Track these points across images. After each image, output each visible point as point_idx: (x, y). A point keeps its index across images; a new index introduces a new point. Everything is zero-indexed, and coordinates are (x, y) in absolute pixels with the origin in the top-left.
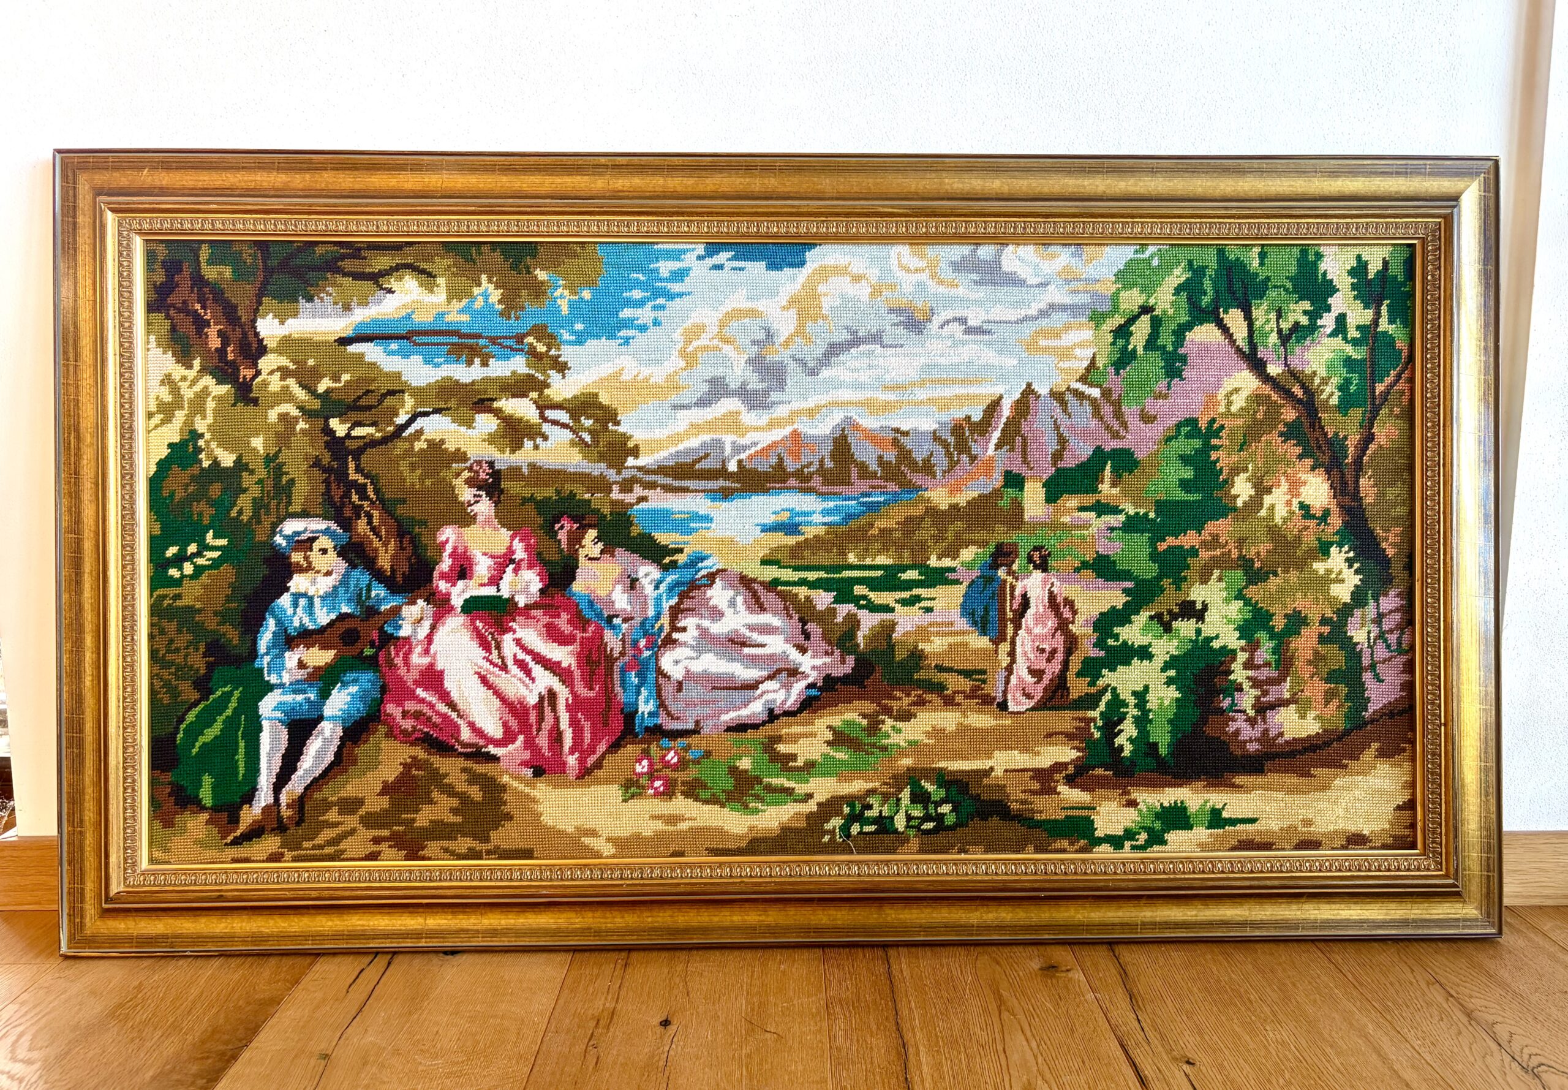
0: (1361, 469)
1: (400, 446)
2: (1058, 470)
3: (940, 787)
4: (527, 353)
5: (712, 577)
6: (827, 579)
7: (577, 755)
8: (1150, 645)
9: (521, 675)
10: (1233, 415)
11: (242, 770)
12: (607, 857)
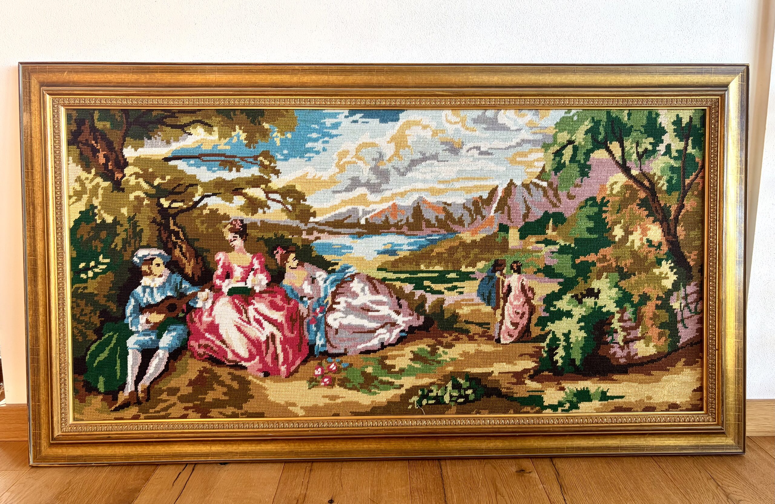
0: (678, 222)
1: (196, 212)
2: (526, 223)
3: (467, 381)
4: (260, 165)
5: (352, 277)
6: (410, 277)
7: (285, 366)
8: (571, 310)
9: (258, 326)
10: (614, 195)
11: (119, 374)
12: (301, 416)
